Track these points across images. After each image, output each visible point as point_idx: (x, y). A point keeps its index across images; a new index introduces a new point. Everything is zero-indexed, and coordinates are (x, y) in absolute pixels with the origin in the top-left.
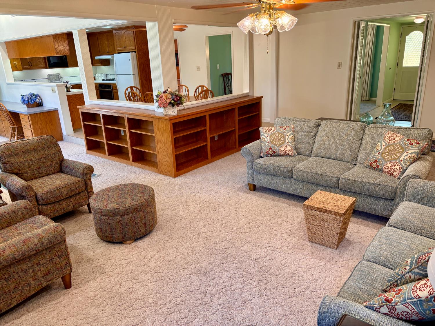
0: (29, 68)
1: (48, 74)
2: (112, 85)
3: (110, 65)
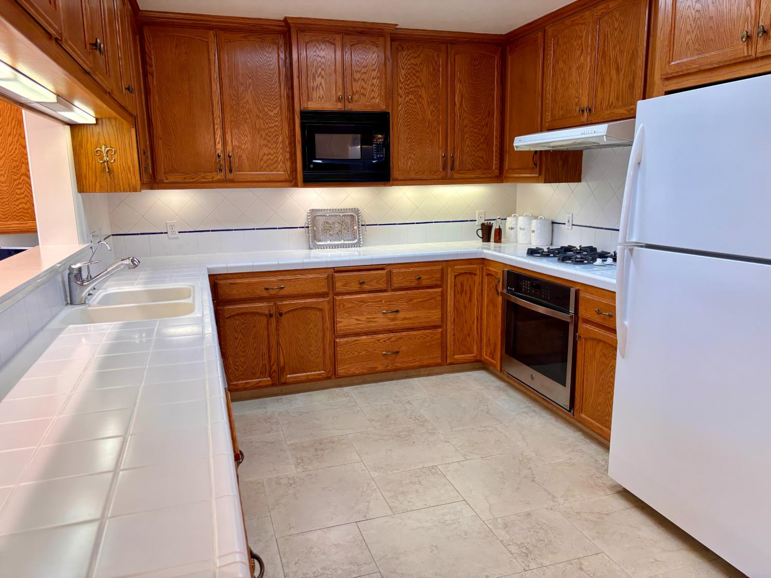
0: (219, 181)
2: (577, 292)
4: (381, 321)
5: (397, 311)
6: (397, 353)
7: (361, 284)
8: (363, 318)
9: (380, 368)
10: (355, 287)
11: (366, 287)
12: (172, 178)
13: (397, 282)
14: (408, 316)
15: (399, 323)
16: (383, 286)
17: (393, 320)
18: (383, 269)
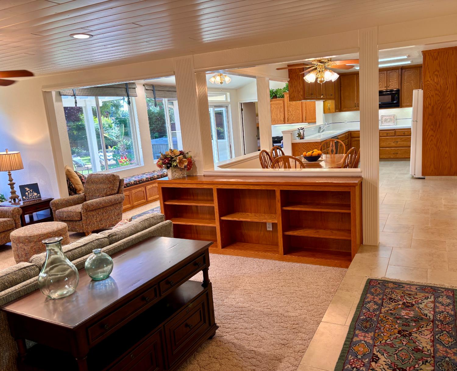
1: (382, 116)
4: (393, 144)
5: (397, 142)
6: (397, 153)
7: (387, 134)
8: (387, 143)
9: (392, 157)
10: (386, 135)
11: (388, 135)
12: (344, 109)
13: (397, 134)
14: (401, 143)
15: (398, 145)
16: (394, 135)
17: (396, 144)
18: (393, 130)
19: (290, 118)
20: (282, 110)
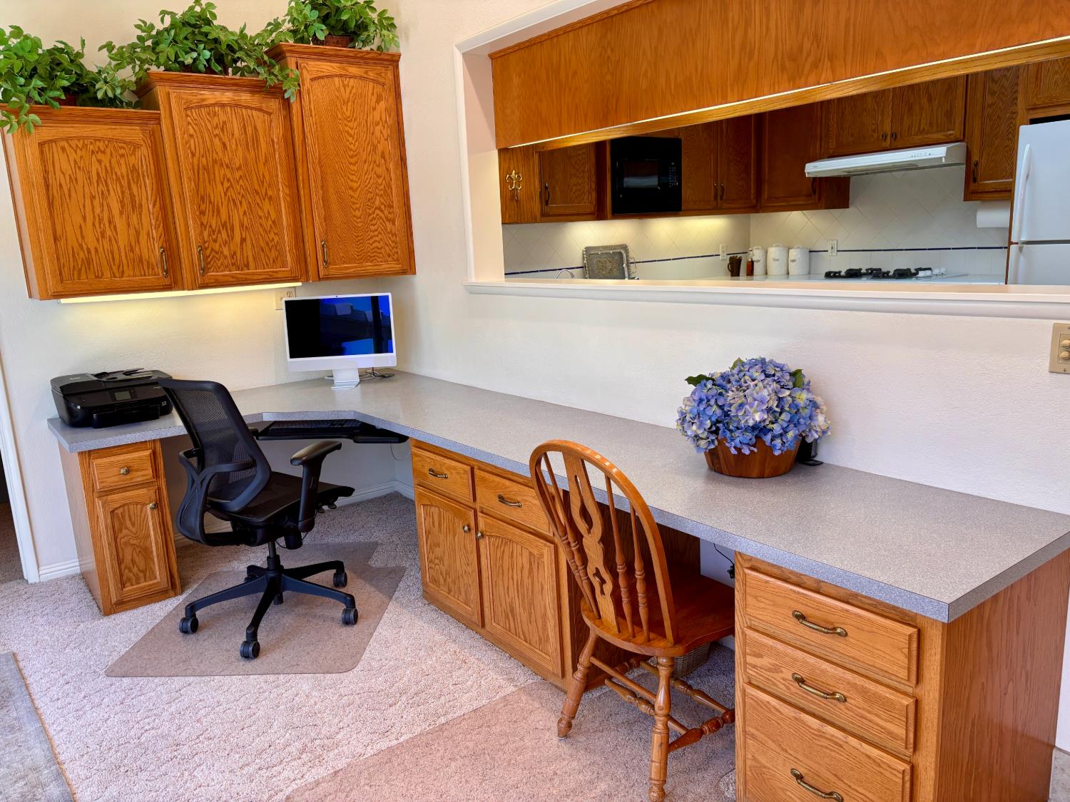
1: (588, 249)
3: (848, 207)
19: (216, 247)
20: (146, 192)
